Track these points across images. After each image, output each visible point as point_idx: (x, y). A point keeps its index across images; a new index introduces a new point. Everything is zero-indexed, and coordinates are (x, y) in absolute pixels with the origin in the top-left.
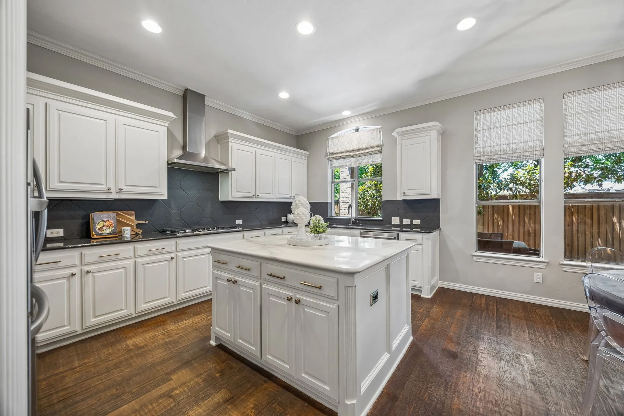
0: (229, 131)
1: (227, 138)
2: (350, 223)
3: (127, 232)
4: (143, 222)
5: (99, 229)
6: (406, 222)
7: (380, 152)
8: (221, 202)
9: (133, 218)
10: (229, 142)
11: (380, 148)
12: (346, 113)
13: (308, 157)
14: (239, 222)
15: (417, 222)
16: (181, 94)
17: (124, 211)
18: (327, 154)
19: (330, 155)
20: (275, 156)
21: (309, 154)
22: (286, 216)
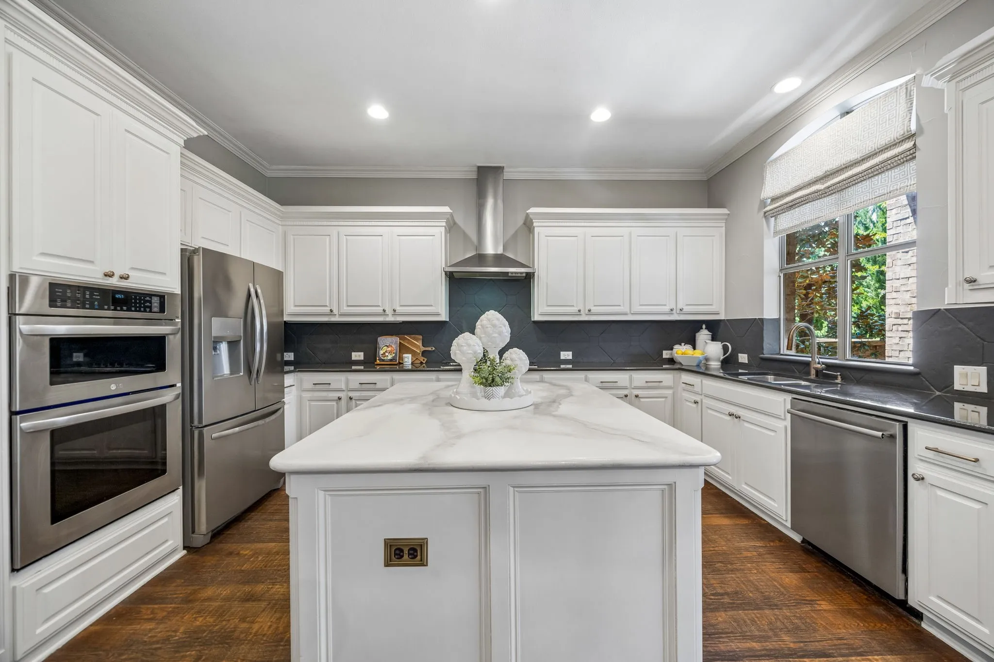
0: (533, 210)
1: (531, 221)
3: (408, 359)
4: (430, 349)
5: (382, 354)
7: (910, 156)
8: (534, 322)
9: (419, 344)
10: (533, 227)
11: (909, 145)
13: (726, 220)
14: (566, 355)
16: (473, 175)
17: (412, 336)
18: (763, 204)
19: (770, 205)
20: (630, 234)
21: (728, 212)
22: (672, 349)
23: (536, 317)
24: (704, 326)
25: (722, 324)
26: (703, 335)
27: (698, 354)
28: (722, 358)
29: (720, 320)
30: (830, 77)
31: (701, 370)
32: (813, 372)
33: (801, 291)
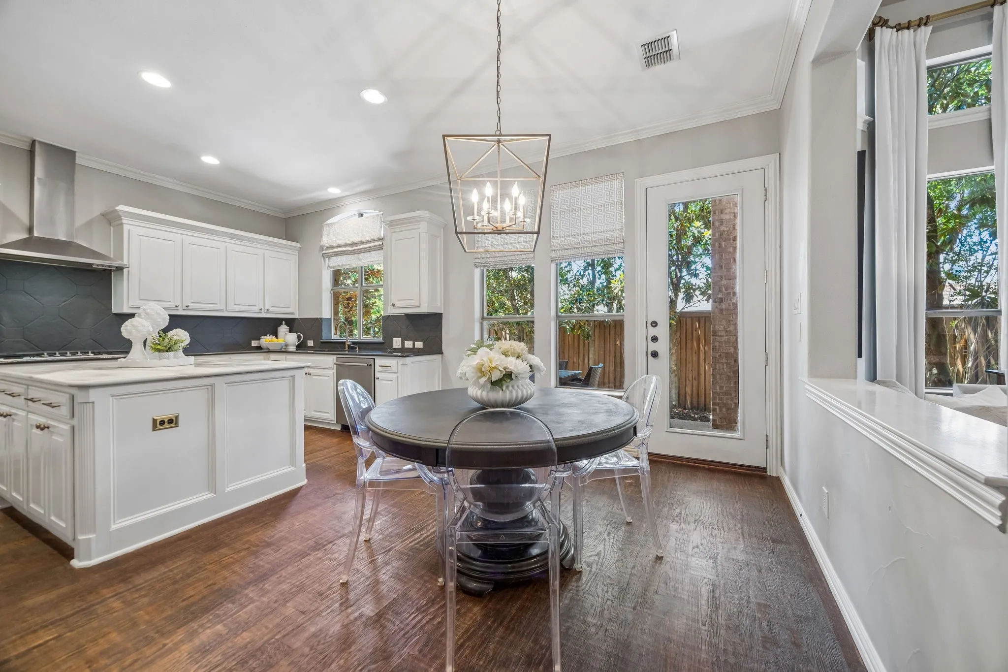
0: (121, 208)
1: (119, 218)
2: (345, 348)
6: (409, 344)
7: (381, 247)
8: (114, 314)
10: (122, 224)
11: (380, 243)
12: (334, 191)
13: (299, 251)
15: (419, 345)
16: (26, 147)
18: (322, 248)
19: (325, 250)
20: (226, 247)
21: (300, 246)
22: (259, 339)
23: (115, 310)
24: (284, 323)
25: (296, 321)
26: (283, 329)
27: (280, 340)
28: (297, 344)
29: (295, 319)
30: (353, 195)
31: (283, 351)
32: (347, 346)
33: (344, 302)
